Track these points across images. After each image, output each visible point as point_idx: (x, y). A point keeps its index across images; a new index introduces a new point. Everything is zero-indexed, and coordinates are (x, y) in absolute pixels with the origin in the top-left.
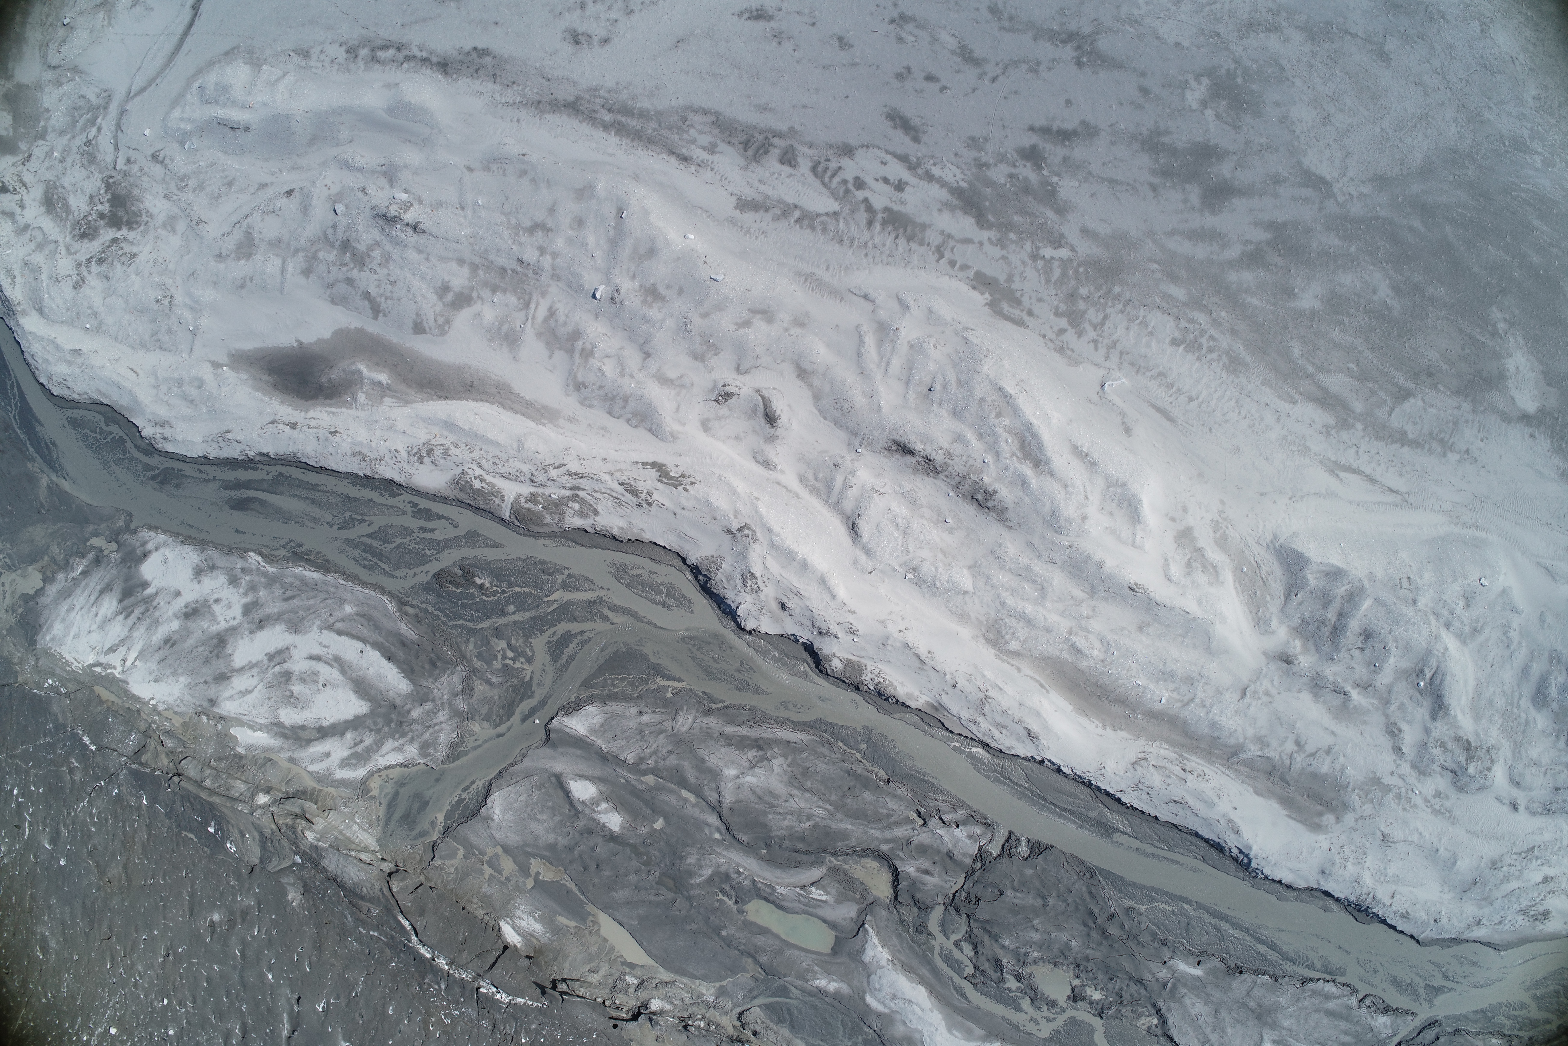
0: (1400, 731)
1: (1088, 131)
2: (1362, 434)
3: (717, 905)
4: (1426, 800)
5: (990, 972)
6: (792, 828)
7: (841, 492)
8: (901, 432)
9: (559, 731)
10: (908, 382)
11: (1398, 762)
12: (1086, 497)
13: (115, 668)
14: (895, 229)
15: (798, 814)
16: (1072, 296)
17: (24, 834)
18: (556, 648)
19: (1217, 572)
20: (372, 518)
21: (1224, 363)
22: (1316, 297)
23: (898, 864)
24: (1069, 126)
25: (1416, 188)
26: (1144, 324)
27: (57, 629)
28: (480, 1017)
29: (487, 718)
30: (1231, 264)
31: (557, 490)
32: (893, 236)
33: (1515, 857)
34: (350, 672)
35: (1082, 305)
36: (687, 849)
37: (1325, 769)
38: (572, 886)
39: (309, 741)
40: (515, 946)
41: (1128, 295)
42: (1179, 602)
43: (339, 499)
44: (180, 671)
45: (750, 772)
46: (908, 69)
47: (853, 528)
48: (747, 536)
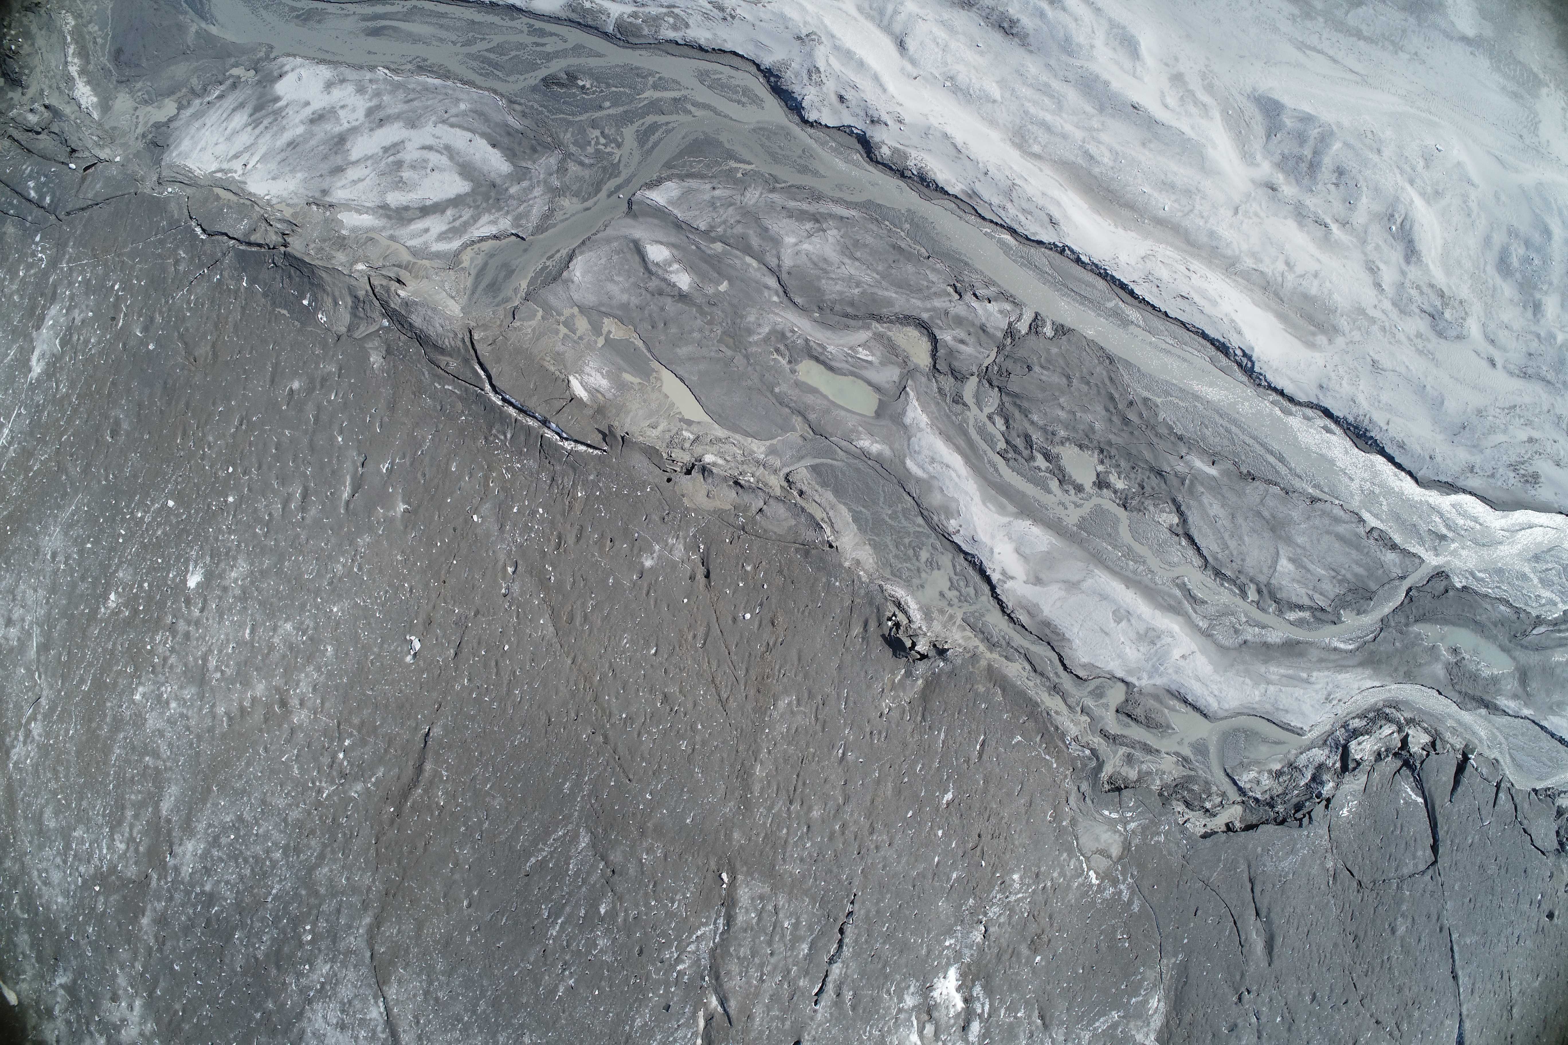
0: (1379, 270)
3: (772, 363)
4: (1409, 339)
5: (1021, 448)
6: (842, 292)
7: (892, 16)
9: (641, 203)
11: (1380, 297)
12: (1093, 32)
13: (236, 172)
15: (849, 280)
17: (117, 325)
18: (643, 137)
19: (1206, 109)
23: (937, 332)
27: (186, 144)
28: (541, 468)
29: (576, 194)
31: (656, 9)
33: (1498, 410)
34: (457, 158)
36: (748, 309)
37: (1314, 291)
38: (640, 344)
39: (411, 220)
40: (581, 399)
42: (1175, 123)
44: (299, 168)
45: (808, 241)
47: (901, 45)
48: (813, 40)
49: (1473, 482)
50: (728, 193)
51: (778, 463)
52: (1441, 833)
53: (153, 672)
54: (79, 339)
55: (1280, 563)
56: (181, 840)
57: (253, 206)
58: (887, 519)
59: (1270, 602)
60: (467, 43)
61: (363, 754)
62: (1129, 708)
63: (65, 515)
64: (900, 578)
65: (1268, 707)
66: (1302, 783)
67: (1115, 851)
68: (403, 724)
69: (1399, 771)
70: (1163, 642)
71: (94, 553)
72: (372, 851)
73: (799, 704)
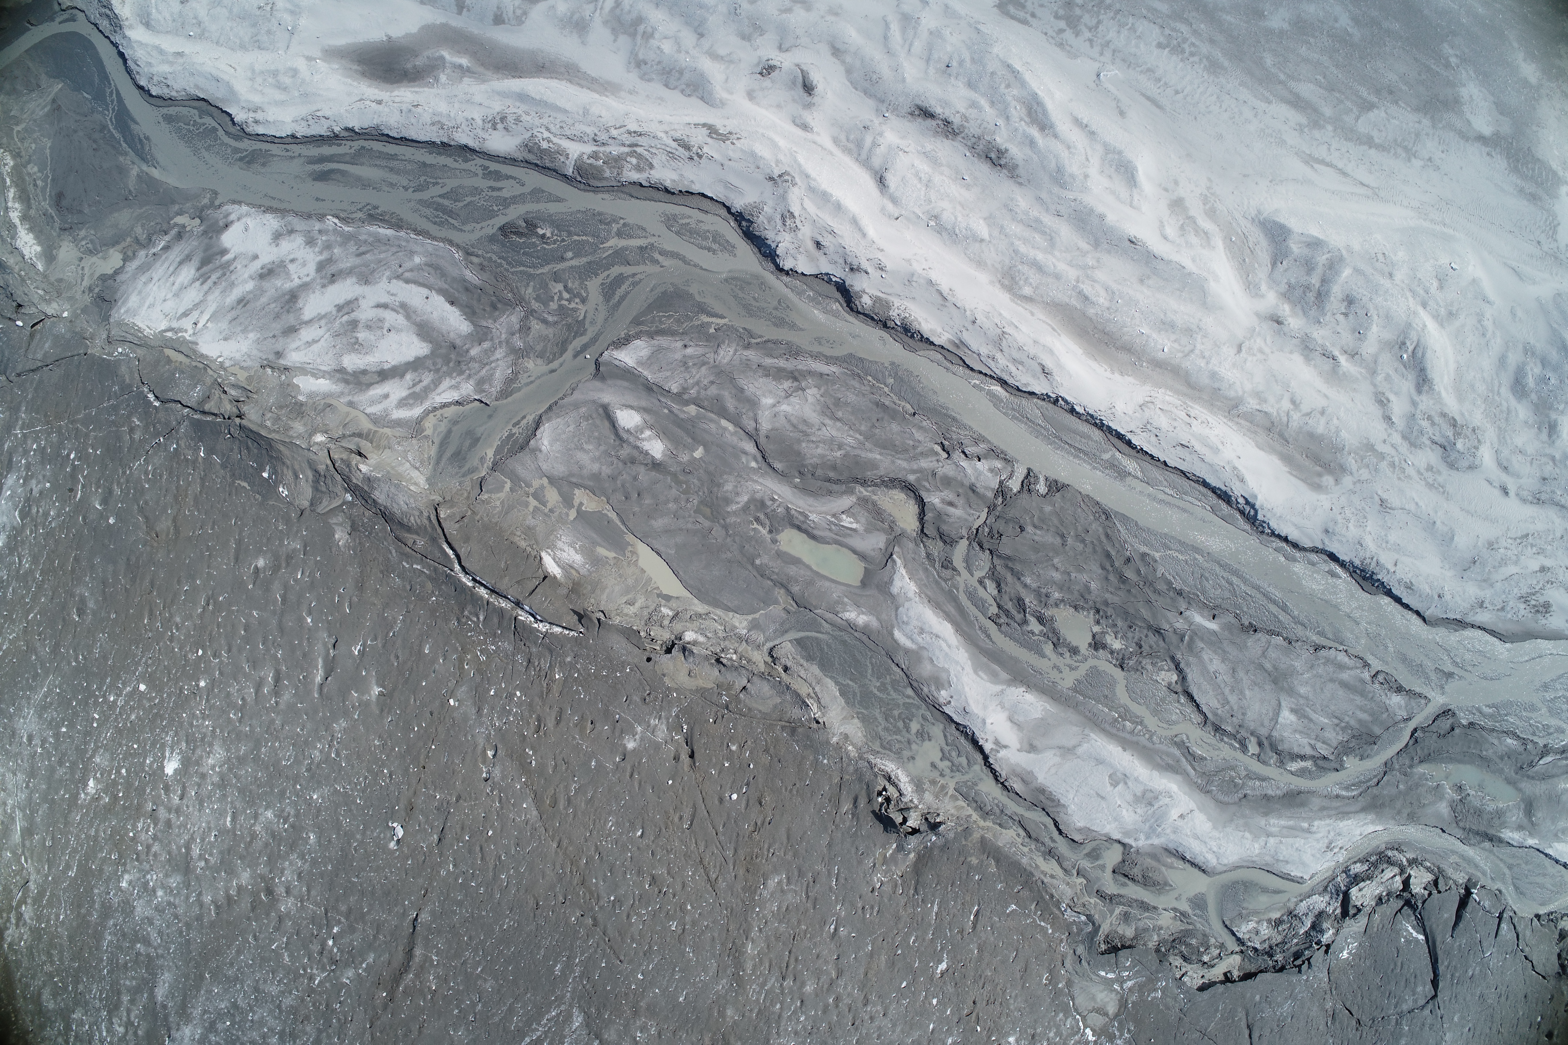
0: (1389, 401)
2: (1332, 134)
3: (752, 533)
4: (1419, 473)
5: (1014, 612)
6: (824, 456)
7: (870, 150)
8: (923, 98)
9: (609, 364)
10: (928, 61)
11: (1389, 431)
12: (1087, 159)
13: (186, 331)
15: (831, 442)
17: (75, 497)
18: (609, 290)
19: (1208, 237)
20: (446, 181)
21: (1205, 66)
22: (1284, 20)
23: (924, 494)
26: (1133, 29)
27: (133, 300)
28: (517, 650)
31: (617, 148)
33: (1510, 541)
34: (414, 317)
35: (1078, 11)
36: (725, 477)
37: (1320, 429)
38: (613, 515)
39: (369, 385)
40: (555, 577)
41: (1118, 6)
42: (1175, 257)
43: (416, 166)
44: (250, 328)
45: (786, 401)
47: (881, 181)
48: (787, 181)
49: (1483, 617)
50: (700, 351)
51: (761, 639)
52: (1441, 968)
53: (137, 859)
54: (38, 511)
55: (1282, 715)
56: (179, 1025)
57: (205, 369)
58: (875, 691)
59: (1271, 754)
60: (419, 189)
61: (352, 940)
62: (1126, 869)
63: (38, 697)
64: (890, 750)
65: (1268, 859)
66: (1302, 931)
67: (1112, 1009)
68: (390, 911)
69: (1400, 910)
70: (1161, 803)
71: (70, 737)
72: (368, 1036)
73: (789, 882)
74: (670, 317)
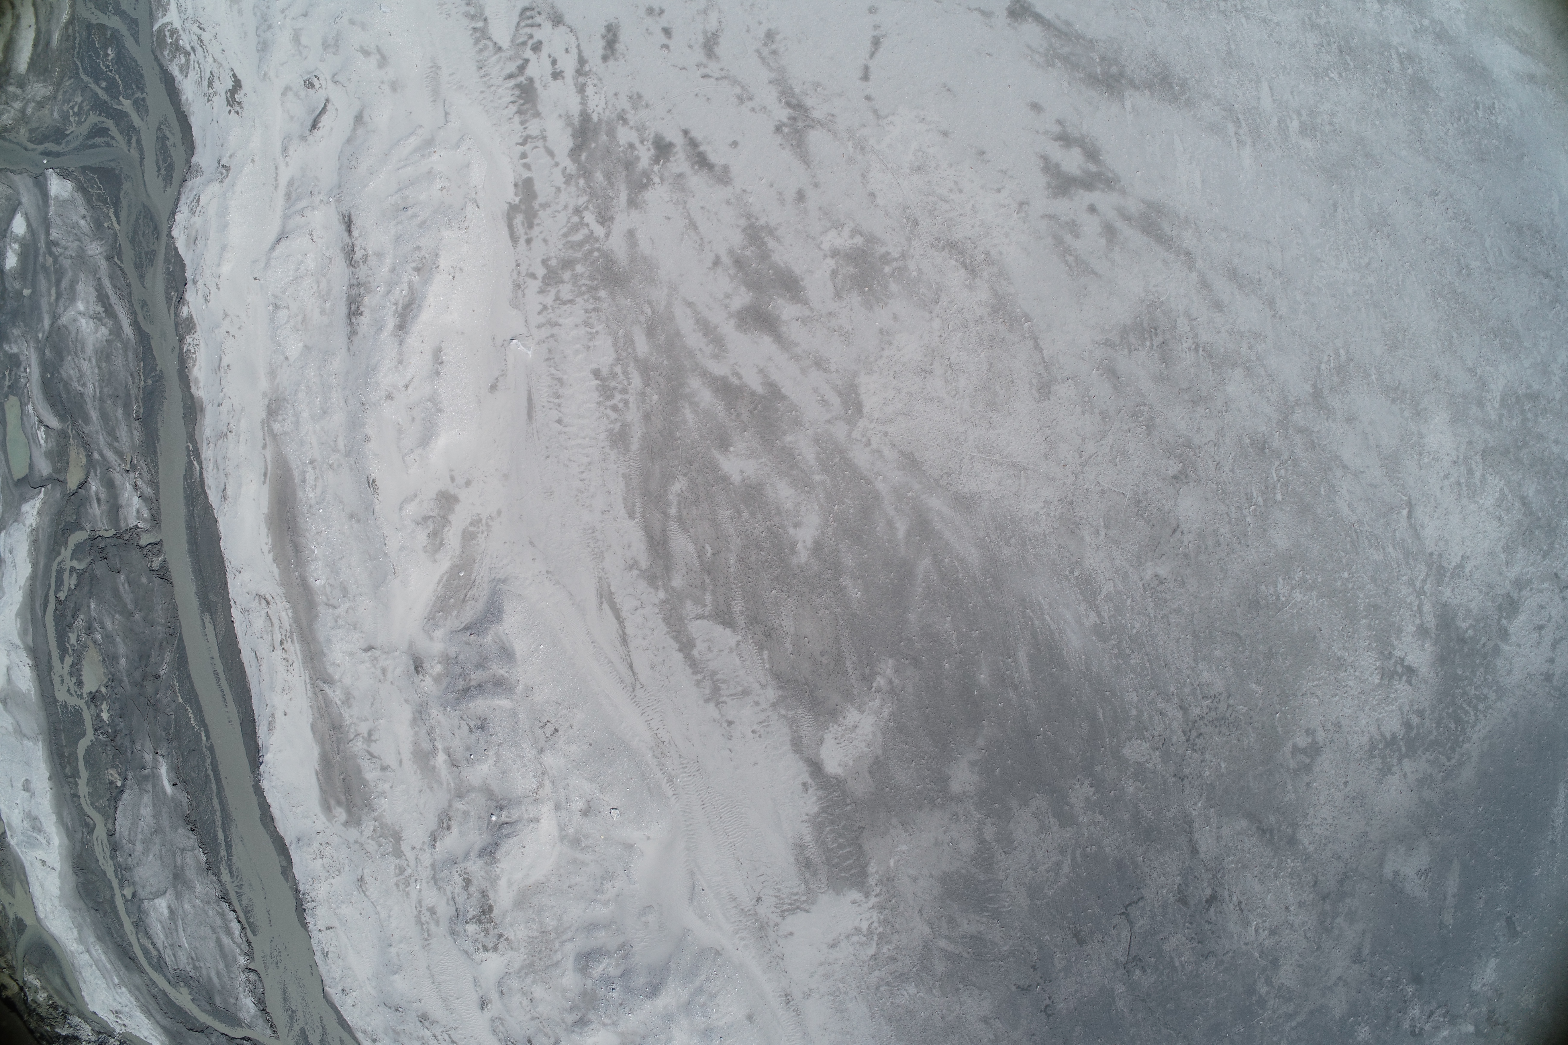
0: (449, 828)
1: (723, 177)
2: (657, 602)
4: (419, 902)
6: (71, 379)
7: (296, 212)
10: (400, 190)
11: (425, 847)
12: (406, 387)
14: (519, 97)
15: (81, 375)
16: (568, 264)
19: (439, 548)
21: (613, 429)
22: (742, 472)
24: (713, 158)
25: (936, 503)
26: (592, 336)
30: (705, 374)
32: (512, 99)
36: (21, 324)
37: (370, 777)
41: (606, 305)
42: (388, 531)
46: (662, 12)
47: (279, 240)
50: (87, 229)
55: (160, 900)
70: (40, 838)
74: (99, 188)
